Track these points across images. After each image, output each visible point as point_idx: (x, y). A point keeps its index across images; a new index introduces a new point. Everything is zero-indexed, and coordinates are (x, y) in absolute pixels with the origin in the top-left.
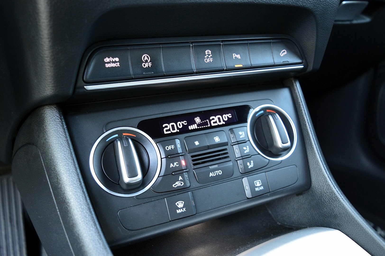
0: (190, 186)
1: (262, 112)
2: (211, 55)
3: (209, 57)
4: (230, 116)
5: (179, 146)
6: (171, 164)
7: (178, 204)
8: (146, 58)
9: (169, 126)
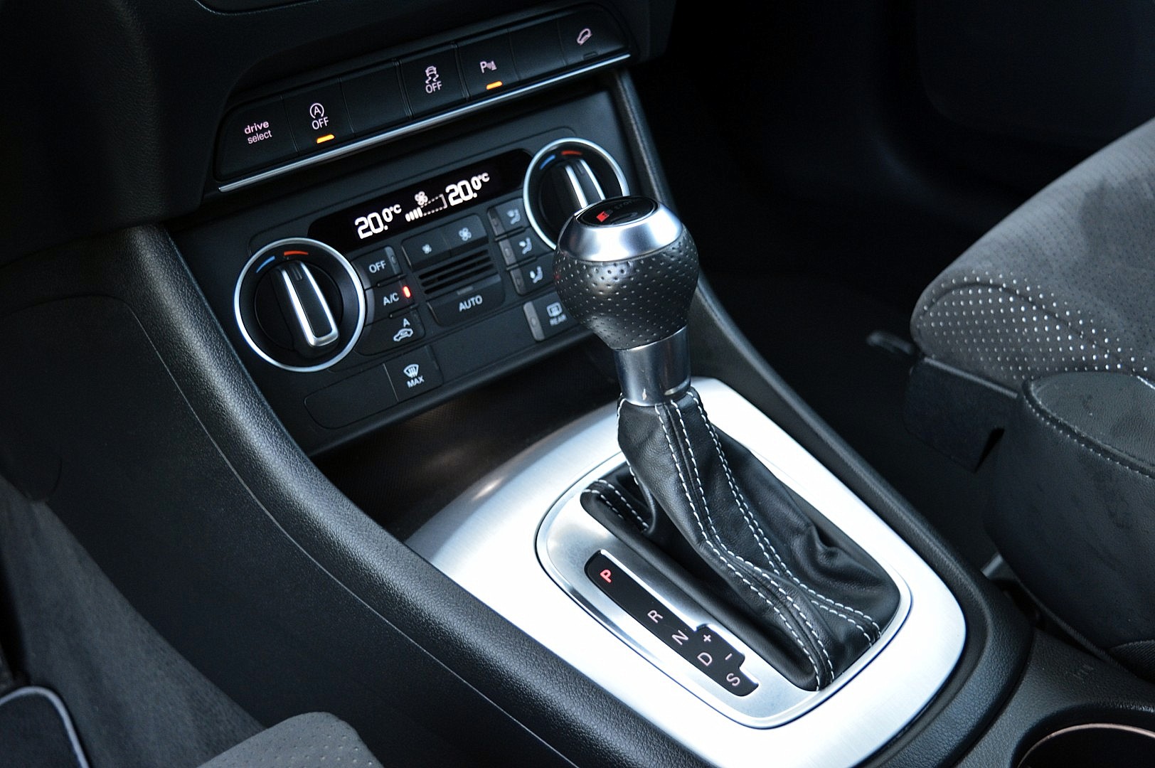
0: (425, 334)
1: (553, 157)
2: (437, 76)
3: (434, 80)
4: (486, 177)
5: (393, 260)
6: (385, 298)
7: (407, 371)
8: (317, 111)
9: (368, 221)
